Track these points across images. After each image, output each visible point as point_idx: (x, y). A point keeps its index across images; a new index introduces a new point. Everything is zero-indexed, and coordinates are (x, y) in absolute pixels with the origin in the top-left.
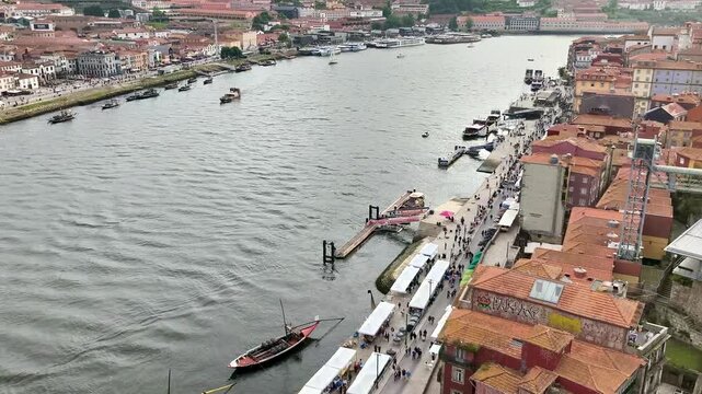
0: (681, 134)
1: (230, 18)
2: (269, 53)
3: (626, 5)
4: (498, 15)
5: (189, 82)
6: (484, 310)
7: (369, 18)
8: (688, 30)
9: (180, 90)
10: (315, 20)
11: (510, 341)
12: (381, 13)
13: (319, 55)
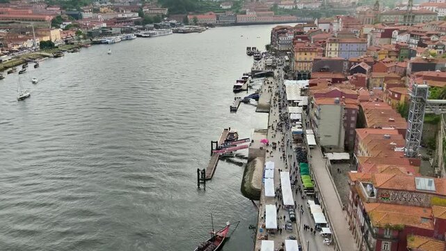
0: (378, 80)
1: (33, 20)
2: (73, 44)
3: (282, 6)
4: (211, 14)
5: (23, 67)
6: (385, 201)
7: (130, 18)
8: (338, 20)
9: (20, 73)
10: (96, 21)
11: (420, 219)
12: (137, 14)
13: (107, 43)
